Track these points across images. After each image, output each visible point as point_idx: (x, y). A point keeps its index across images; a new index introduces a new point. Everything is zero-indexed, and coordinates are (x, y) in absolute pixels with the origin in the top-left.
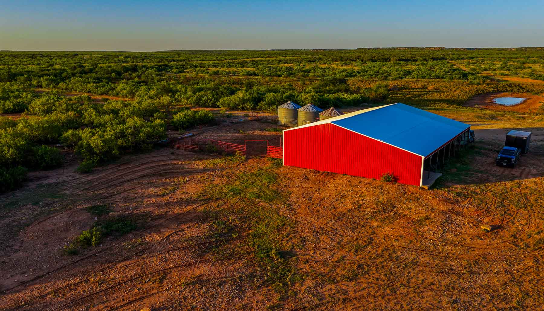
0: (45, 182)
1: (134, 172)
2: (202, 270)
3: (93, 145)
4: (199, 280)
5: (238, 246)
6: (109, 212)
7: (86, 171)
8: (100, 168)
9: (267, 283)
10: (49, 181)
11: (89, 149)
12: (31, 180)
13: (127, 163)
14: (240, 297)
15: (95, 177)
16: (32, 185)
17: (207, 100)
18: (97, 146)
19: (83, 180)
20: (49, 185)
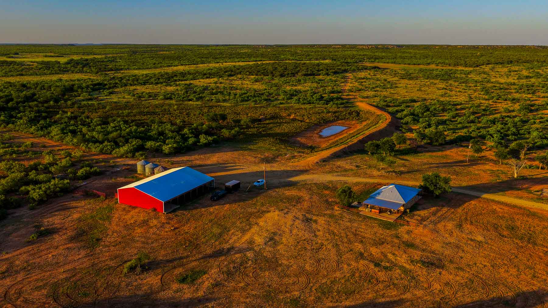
0: (15, 215)
1: (53, 208)
2: (70, 245)
3: (35, 197)
4: (68, 248)
5: (84, 238)
6: (41, 227)
7: (32, 209)
8: (38, 207)
9: (88, 248)
10: (17, 214)
11: (33, 198)
12: (9, 214)
13: (51, 204)
14: (78, 252)
15: (36, 211)
16: (10, 217)
17: (107, 150)
18: (36, 197)
19: (31, 213)
20: (17, 216)
